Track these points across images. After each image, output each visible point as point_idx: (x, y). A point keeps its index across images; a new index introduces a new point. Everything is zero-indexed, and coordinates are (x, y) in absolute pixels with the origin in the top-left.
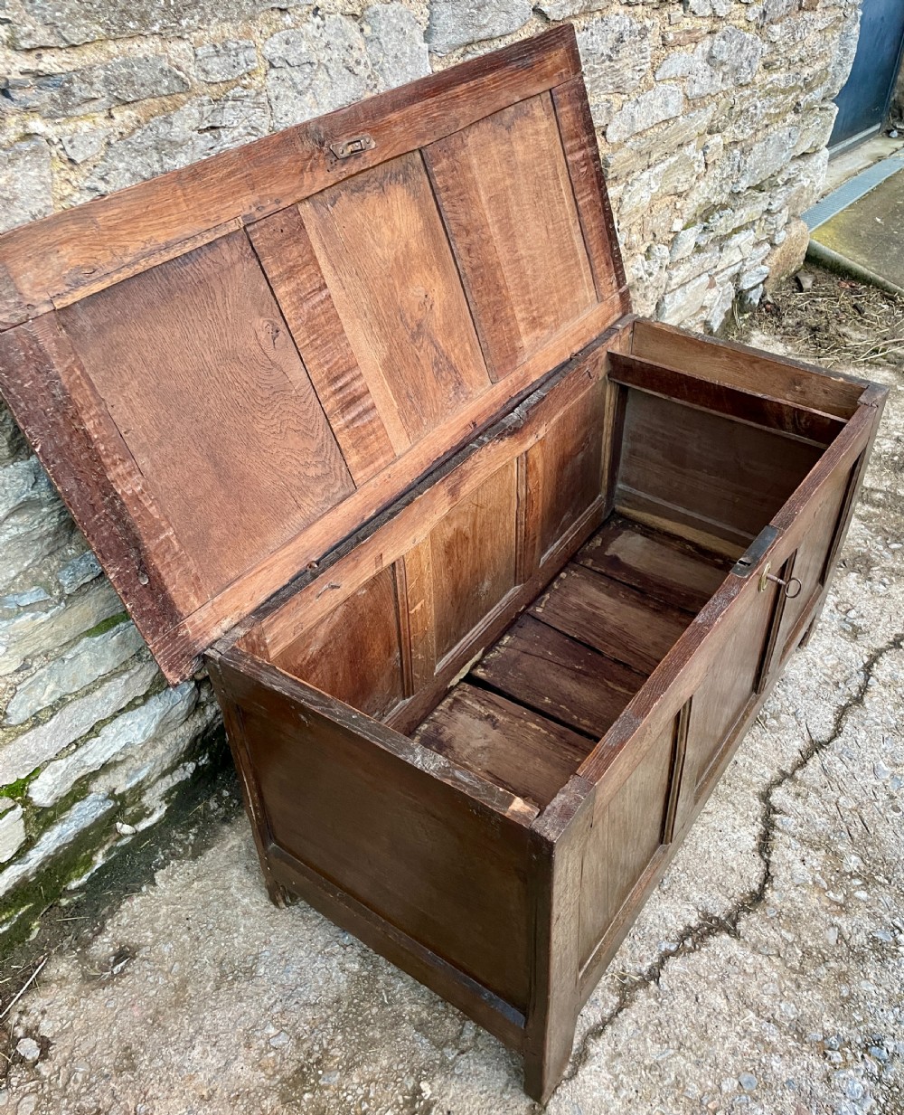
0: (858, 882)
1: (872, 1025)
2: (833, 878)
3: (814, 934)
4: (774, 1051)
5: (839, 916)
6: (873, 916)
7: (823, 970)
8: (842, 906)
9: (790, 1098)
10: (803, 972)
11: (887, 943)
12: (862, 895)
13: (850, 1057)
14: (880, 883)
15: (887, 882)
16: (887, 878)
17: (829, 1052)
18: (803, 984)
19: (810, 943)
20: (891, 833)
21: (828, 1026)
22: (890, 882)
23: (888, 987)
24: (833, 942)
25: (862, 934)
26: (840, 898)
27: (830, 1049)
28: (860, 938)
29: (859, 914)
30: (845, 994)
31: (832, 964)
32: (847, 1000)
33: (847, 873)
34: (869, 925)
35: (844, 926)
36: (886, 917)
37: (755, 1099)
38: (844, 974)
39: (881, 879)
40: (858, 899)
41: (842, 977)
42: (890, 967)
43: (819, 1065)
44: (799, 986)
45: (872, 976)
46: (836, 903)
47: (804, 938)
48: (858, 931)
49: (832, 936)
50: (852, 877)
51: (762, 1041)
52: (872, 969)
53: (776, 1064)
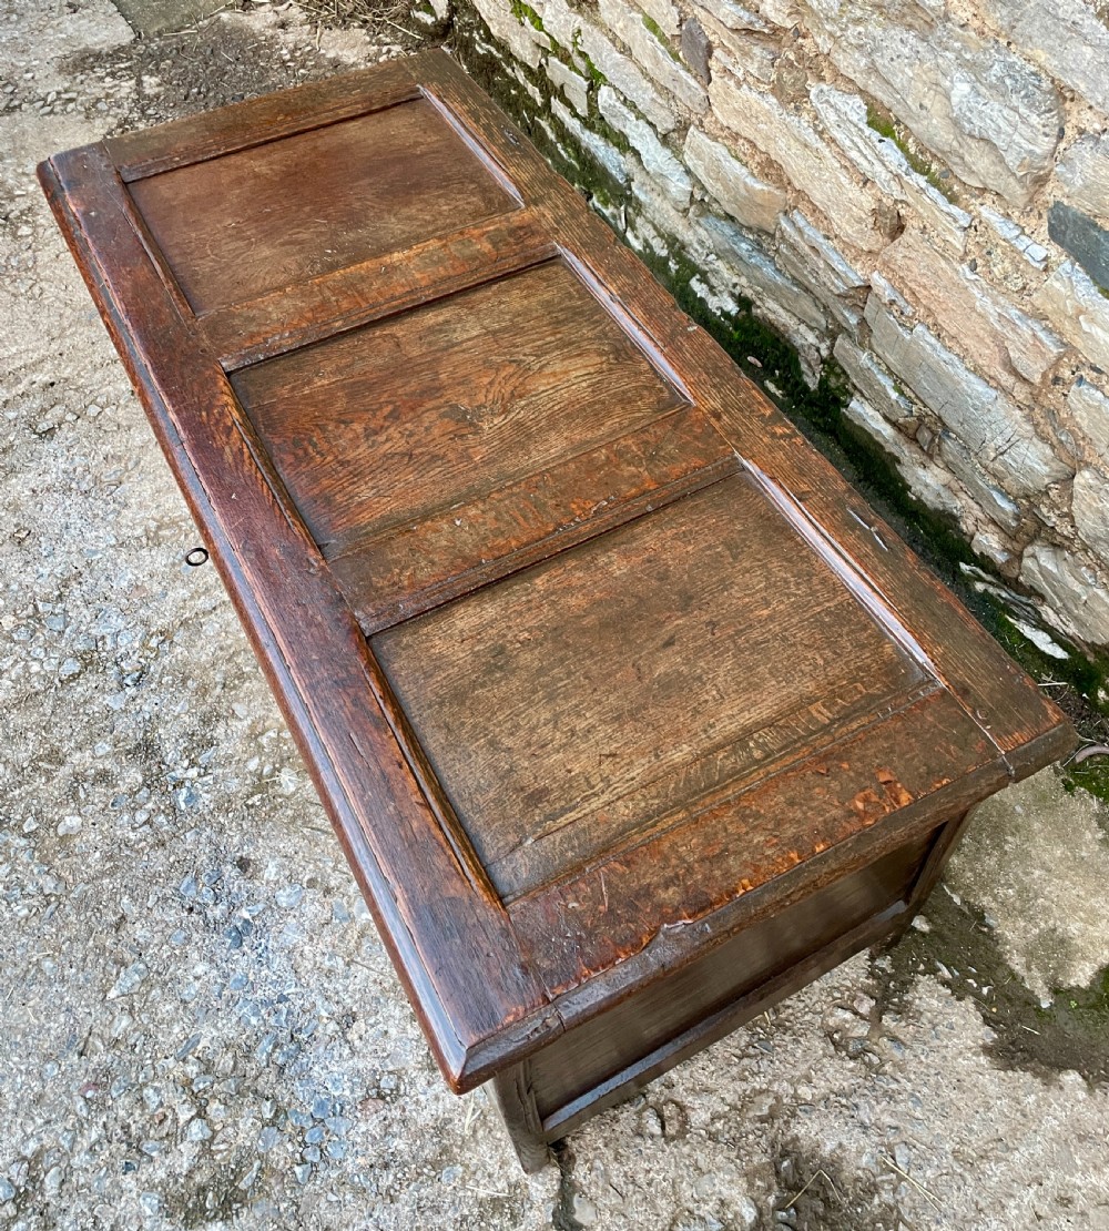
0: (267, 770)
1: (153, 686)
2: (285, 748)
3: (252, 693)
4: (192, 598)
5: (250, 727)
6: (229, 758)
7: (219, 678)
8: (257, 737)
9: (157, 589)
10: (229, 661)
11: (200, 754)
12: (253, 765)
13: (147, 653)
14: (252, 794)
15: (250, 802)
16: (252, 806)
17: (162, 638)
18: (219, 653)
19: (247, 684)
20: (291, 851)
21: (178, 650)
22: (247, 806)
23: (169, 726)
24: (235, 706)
25: (222, 737)
26: (264, 740)
27: (163, 641)
28: (220, 731)
29: (240, 747)
30: (190, 682)
31: (218, 690)
32: (184, 681)
33: (282, 767)
34: (225, 748)
35: (238, 724)
36: (219, 771)
37: (174, 565)
38: (204, 695)
39: (256, 799)
40: (253, 756)
41: (204, 690)
42: (181, 741)
43: (159, 623)
44: (221, 649)
45: (186, 719)
46: (262, 734)
47: (254, 682)
48: (227, 735)
49: (239, 709)
50: (275, 769)
51: (204, 593)
52: (190, 722)
53: (184, 593)
